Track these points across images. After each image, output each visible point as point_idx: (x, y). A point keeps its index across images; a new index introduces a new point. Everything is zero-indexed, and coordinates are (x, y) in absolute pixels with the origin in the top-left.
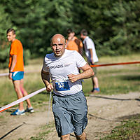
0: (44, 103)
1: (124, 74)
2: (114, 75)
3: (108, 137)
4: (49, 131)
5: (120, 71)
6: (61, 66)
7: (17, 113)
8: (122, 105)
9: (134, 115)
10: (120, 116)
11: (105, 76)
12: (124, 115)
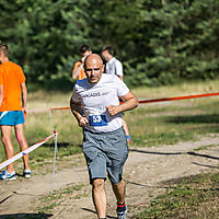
0: (46, 160)
1: (170, 114)
2: (154, 115)
3: (146, 212)
4: (54, 205)
5: (163, 110)
6: (98, 94)
7: (4, 177)
8: (167, 162)
9: (185, 178)
10: (164, 179)
11: (141, 117)
12: (170, 178)
